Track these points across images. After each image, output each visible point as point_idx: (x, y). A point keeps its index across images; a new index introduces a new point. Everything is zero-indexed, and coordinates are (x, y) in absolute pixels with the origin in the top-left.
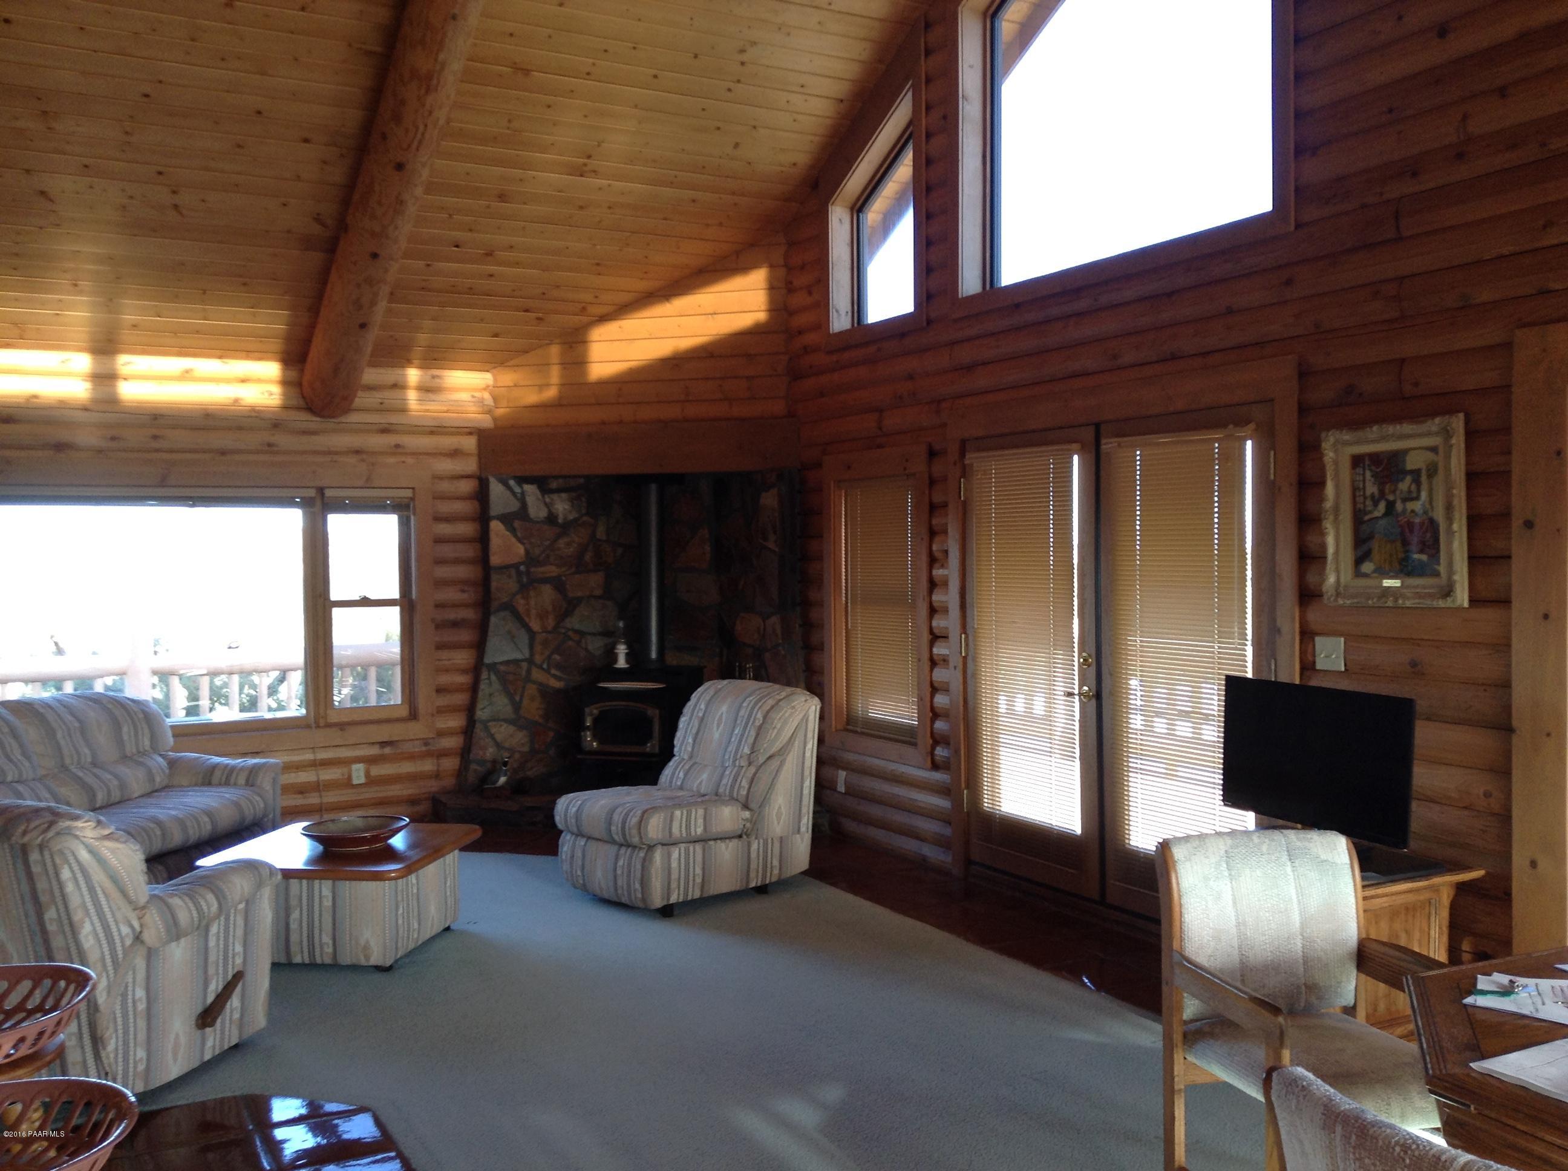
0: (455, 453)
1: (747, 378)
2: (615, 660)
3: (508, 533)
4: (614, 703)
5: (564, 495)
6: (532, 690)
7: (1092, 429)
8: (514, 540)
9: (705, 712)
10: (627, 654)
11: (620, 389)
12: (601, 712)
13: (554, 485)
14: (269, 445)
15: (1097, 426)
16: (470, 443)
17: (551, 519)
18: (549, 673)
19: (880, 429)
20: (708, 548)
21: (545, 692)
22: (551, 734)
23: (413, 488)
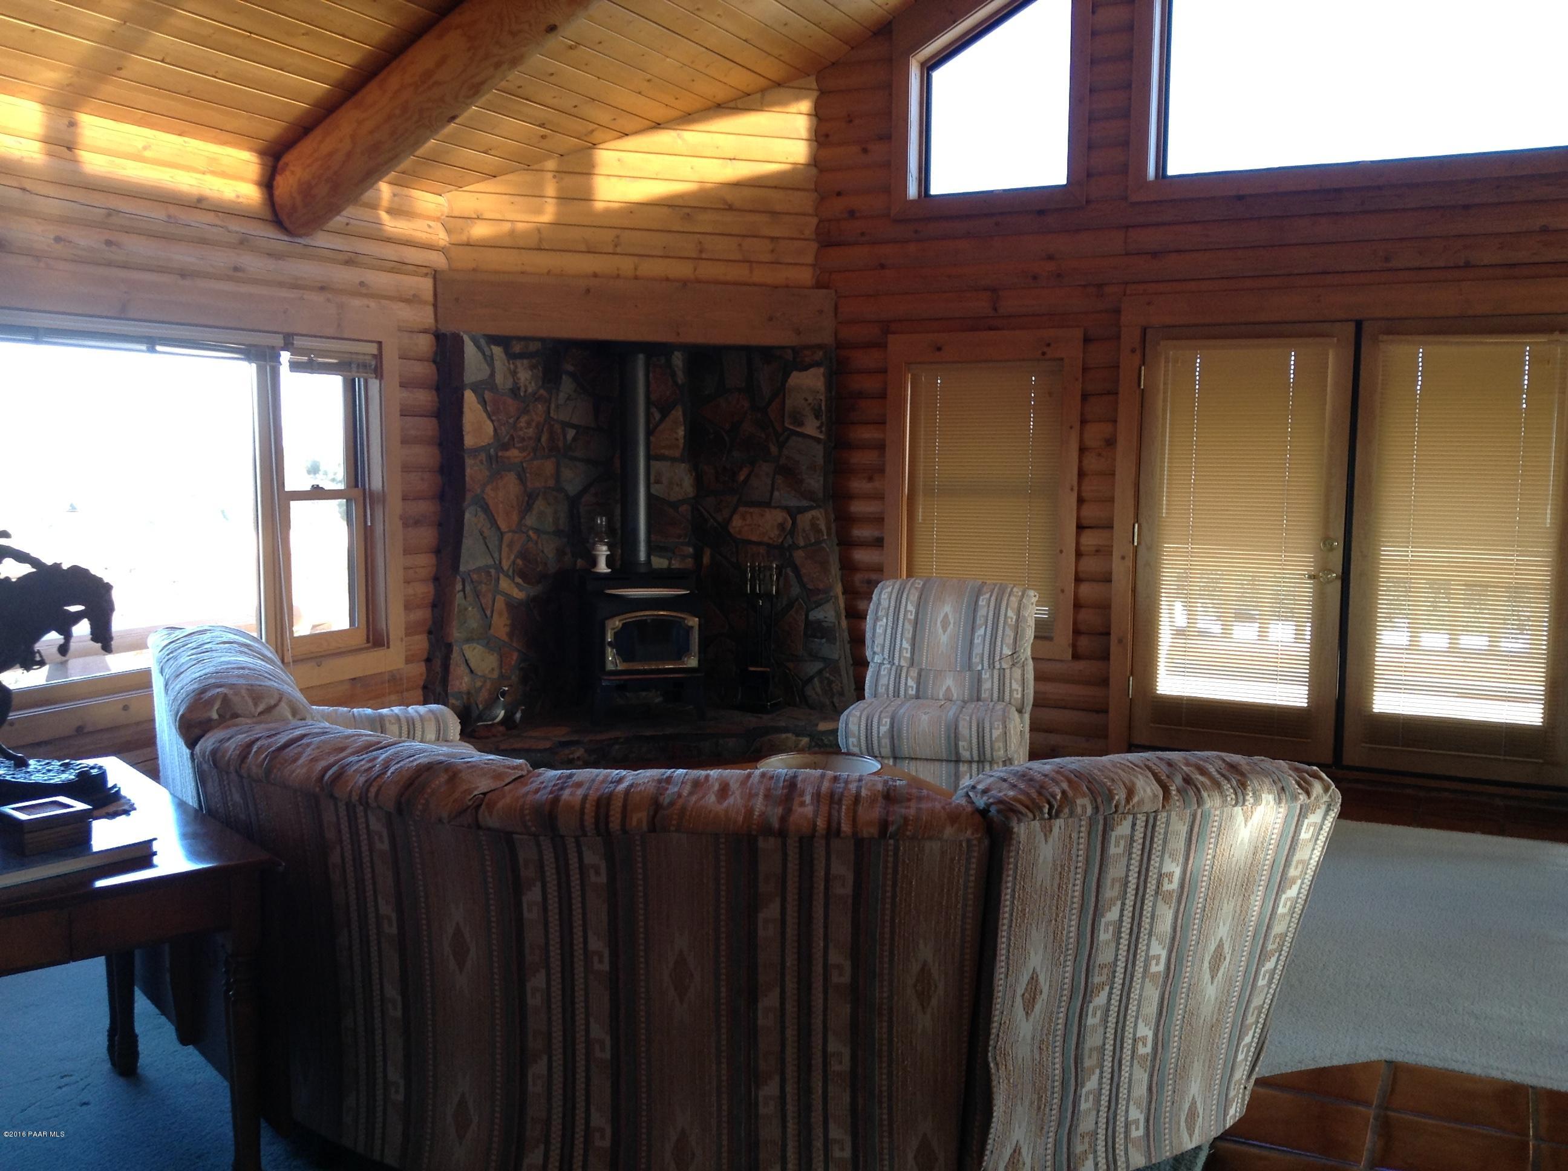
0: (412, 300)
1: (772, 239)
2: (594, 562)
3: (479, 406)
4: (642, 613)
5: (525, 362)
6: (500, 603)
7: (1351, 328)
8: (484, 415)
9: (917, 614)
10: (608, 557)
11: (618, 237)
12: (624, 625)
13: (517, 348)
14: (236, 269)
15: (1359, 325)
16: (426, 285)
17: (515, 391)
18: (513, 580)
19: (995, 309)
20: (681, 432)
21: (512, 606)
22: (515, 656)
23: (380, 343)
